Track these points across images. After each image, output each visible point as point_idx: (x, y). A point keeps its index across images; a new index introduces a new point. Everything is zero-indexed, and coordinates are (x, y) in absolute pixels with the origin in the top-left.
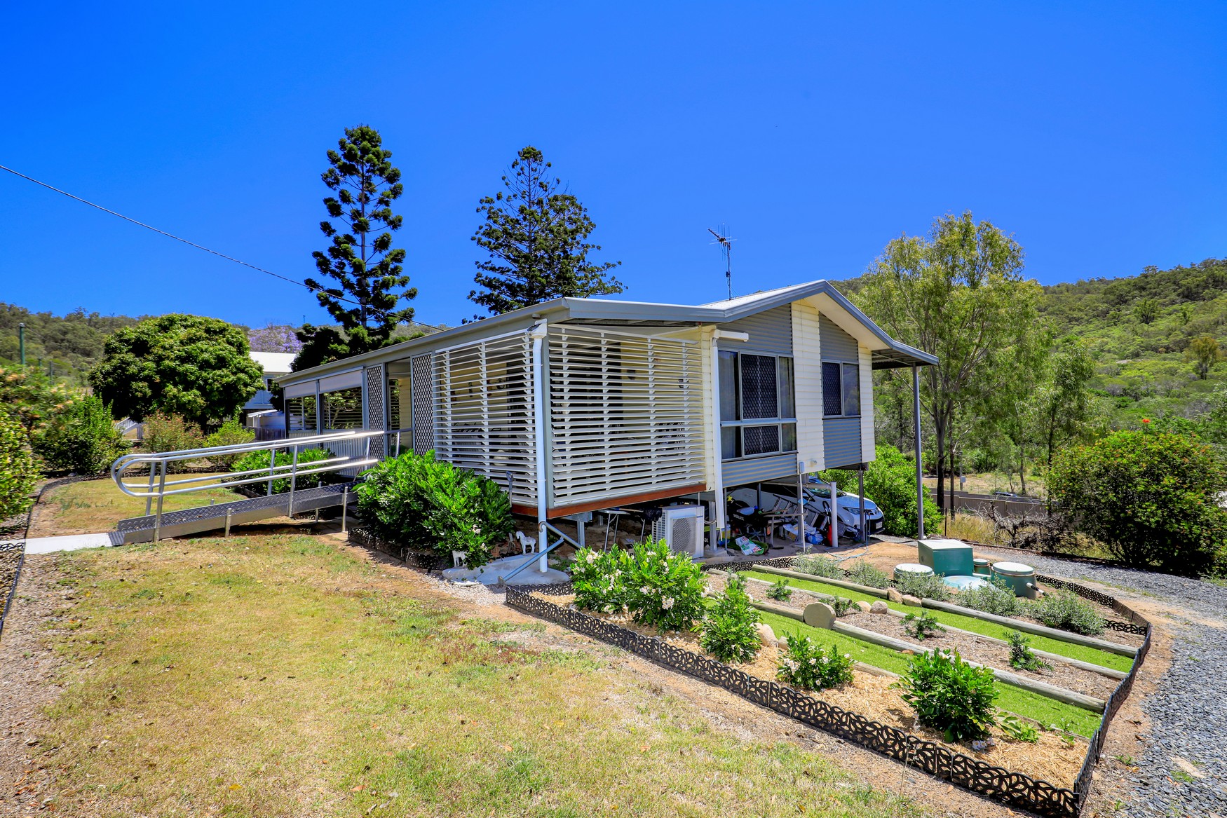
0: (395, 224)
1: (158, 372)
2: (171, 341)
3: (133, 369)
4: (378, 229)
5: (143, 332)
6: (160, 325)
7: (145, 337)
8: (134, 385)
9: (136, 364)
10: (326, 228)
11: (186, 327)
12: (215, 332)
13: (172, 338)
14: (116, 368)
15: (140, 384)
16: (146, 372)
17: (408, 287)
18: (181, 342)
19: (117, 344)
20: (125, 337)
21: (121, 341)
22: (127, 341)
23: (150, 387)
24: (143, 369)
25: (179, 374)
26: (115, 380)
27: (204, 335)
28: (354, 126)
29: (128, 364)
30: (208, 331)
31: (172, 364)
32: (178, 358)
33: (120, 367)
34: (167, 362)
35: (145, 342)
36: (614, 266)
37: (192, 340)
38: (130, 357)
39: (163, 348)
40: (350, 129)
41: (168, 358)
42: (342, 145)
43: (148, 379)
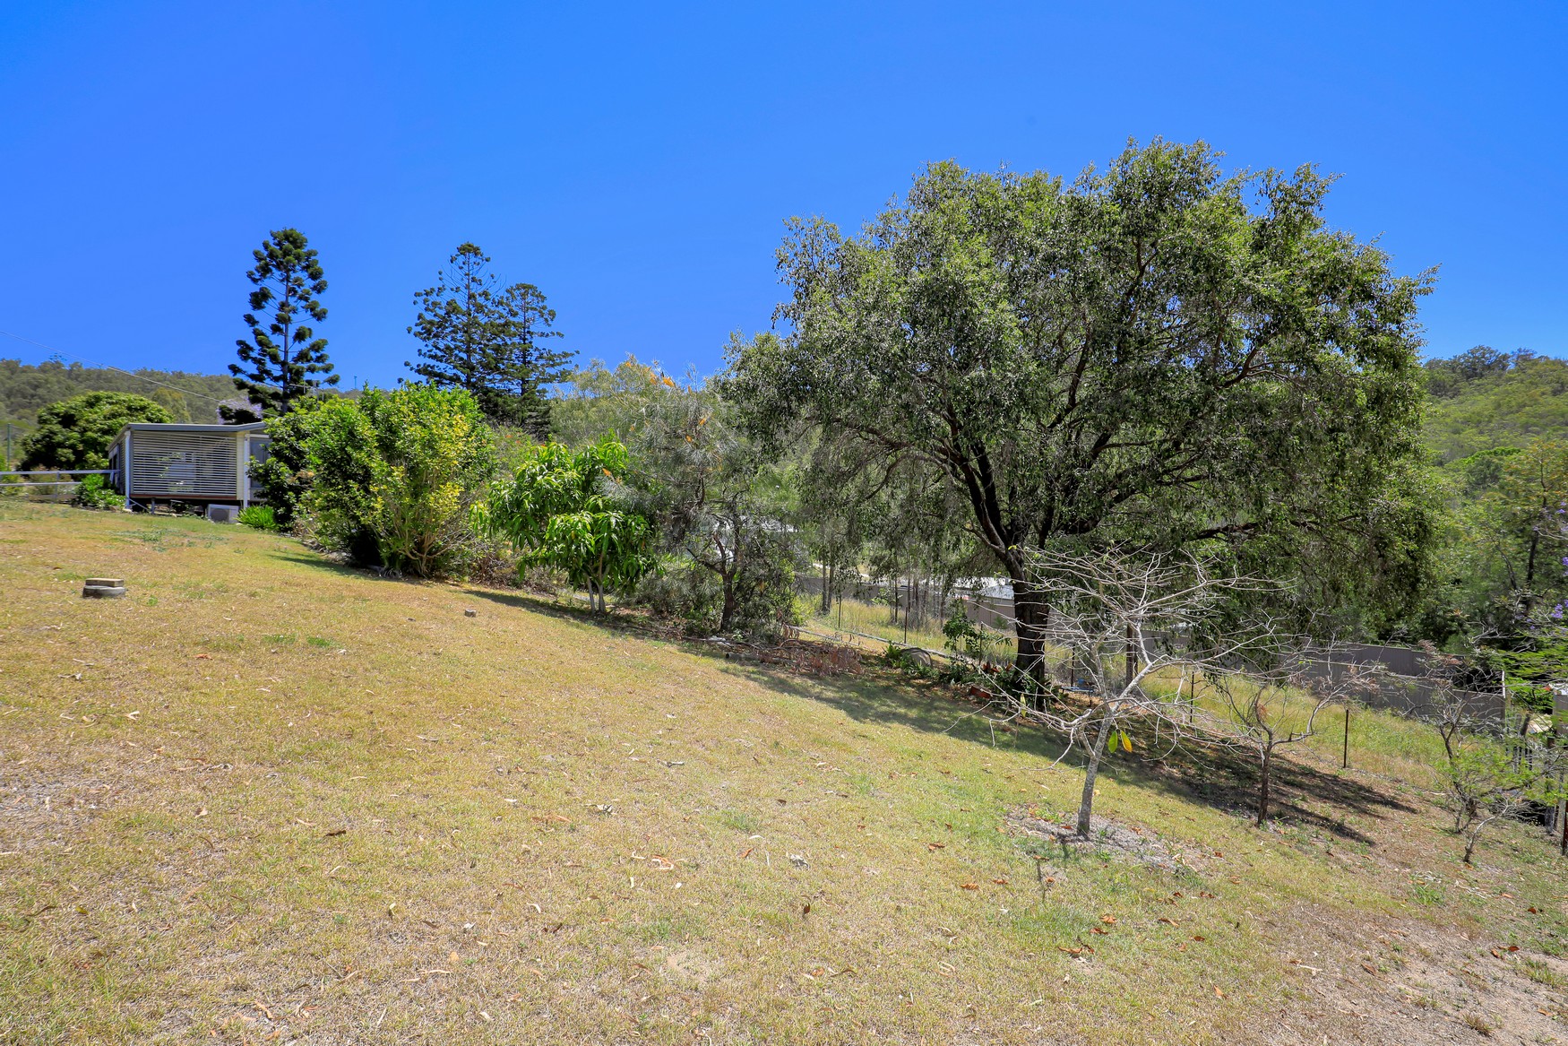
0: (319, 316)
1: (82, 442)
2: (95, 416)
3: (59, 438)
4: (301, 319)
5: (71, 408)
6: (87, 402)
7: (73, 412)
8: (60, 451)
9: (61, 434)
10: (250, 320)
11: (111, 404)
12: (136, 410)
13: (96, 413)
14: (44, 437)
15: (65, 451)
16: (72, 441)
17: (331, 374)
18: (105, 417)
19: (48, 417)
20: (56, 411)
21: (52, 414)
22: (57, 415)
23: (74, 453)
24: (68, 439)
25: (100, 444)
26: (44, 446)
27: (126, 411)
28: (279, 228)
29: (55, 434)
30: (129, 408)
31: (95, 435)
32: (100, 430)
33: (48, 436)
34: (90, 434)
35: (73, 416)
36: (572, 355)
37: (114, 416)
38: (57, 428)
39: (89, 422)
40: (275, 231)
41: (90, 430)
42: (266, 246)
43: (72, 447)
